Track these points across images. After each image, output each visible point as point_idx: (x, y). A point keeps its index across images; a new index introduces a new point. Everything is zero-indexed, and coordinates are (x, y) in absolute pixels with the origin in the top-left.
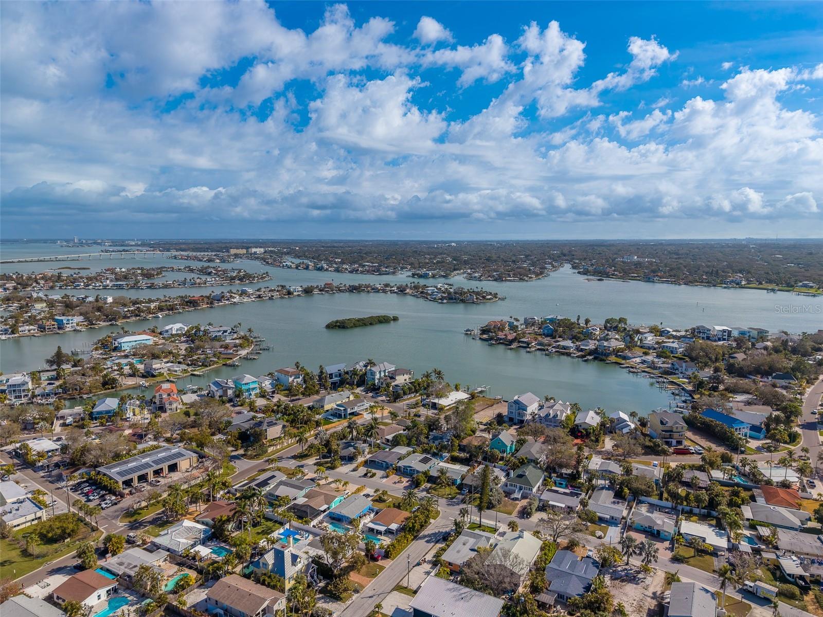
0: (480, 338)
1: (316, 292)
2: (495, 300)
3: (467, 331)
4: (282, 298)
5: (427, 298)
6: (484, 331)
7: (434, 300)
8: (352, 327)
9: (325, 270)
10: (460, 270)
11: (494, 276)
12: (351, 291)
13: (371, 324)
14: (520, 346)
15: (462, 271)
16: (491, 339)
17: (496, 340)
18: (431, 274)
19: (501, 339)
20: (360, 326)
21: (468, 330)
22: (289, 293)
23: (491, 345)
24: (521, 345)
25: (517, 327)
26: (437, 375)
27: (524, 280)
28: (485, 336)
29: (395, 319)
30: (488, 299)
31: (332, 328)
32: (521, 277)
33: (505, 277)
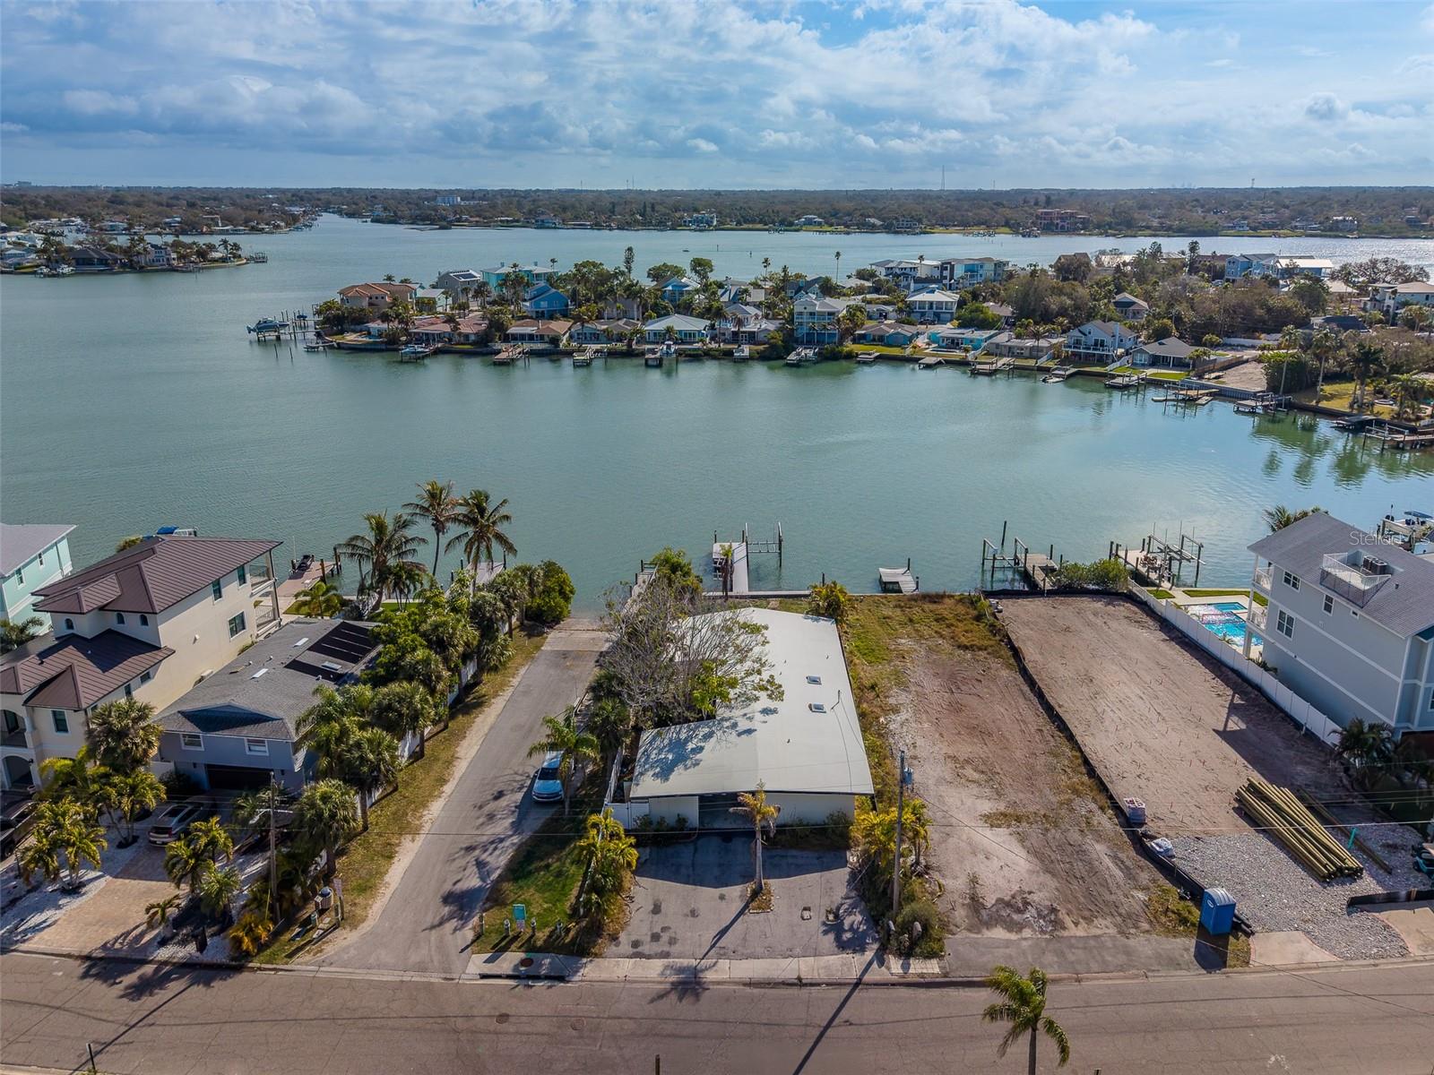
2: (236, 262)
3: (259, 330)
7: (23, 270)
19: (430, 338)
21: (266, 326)
27: (264, 231)
28: (354, 338)
32: (252, 224)
33: (209, 226)
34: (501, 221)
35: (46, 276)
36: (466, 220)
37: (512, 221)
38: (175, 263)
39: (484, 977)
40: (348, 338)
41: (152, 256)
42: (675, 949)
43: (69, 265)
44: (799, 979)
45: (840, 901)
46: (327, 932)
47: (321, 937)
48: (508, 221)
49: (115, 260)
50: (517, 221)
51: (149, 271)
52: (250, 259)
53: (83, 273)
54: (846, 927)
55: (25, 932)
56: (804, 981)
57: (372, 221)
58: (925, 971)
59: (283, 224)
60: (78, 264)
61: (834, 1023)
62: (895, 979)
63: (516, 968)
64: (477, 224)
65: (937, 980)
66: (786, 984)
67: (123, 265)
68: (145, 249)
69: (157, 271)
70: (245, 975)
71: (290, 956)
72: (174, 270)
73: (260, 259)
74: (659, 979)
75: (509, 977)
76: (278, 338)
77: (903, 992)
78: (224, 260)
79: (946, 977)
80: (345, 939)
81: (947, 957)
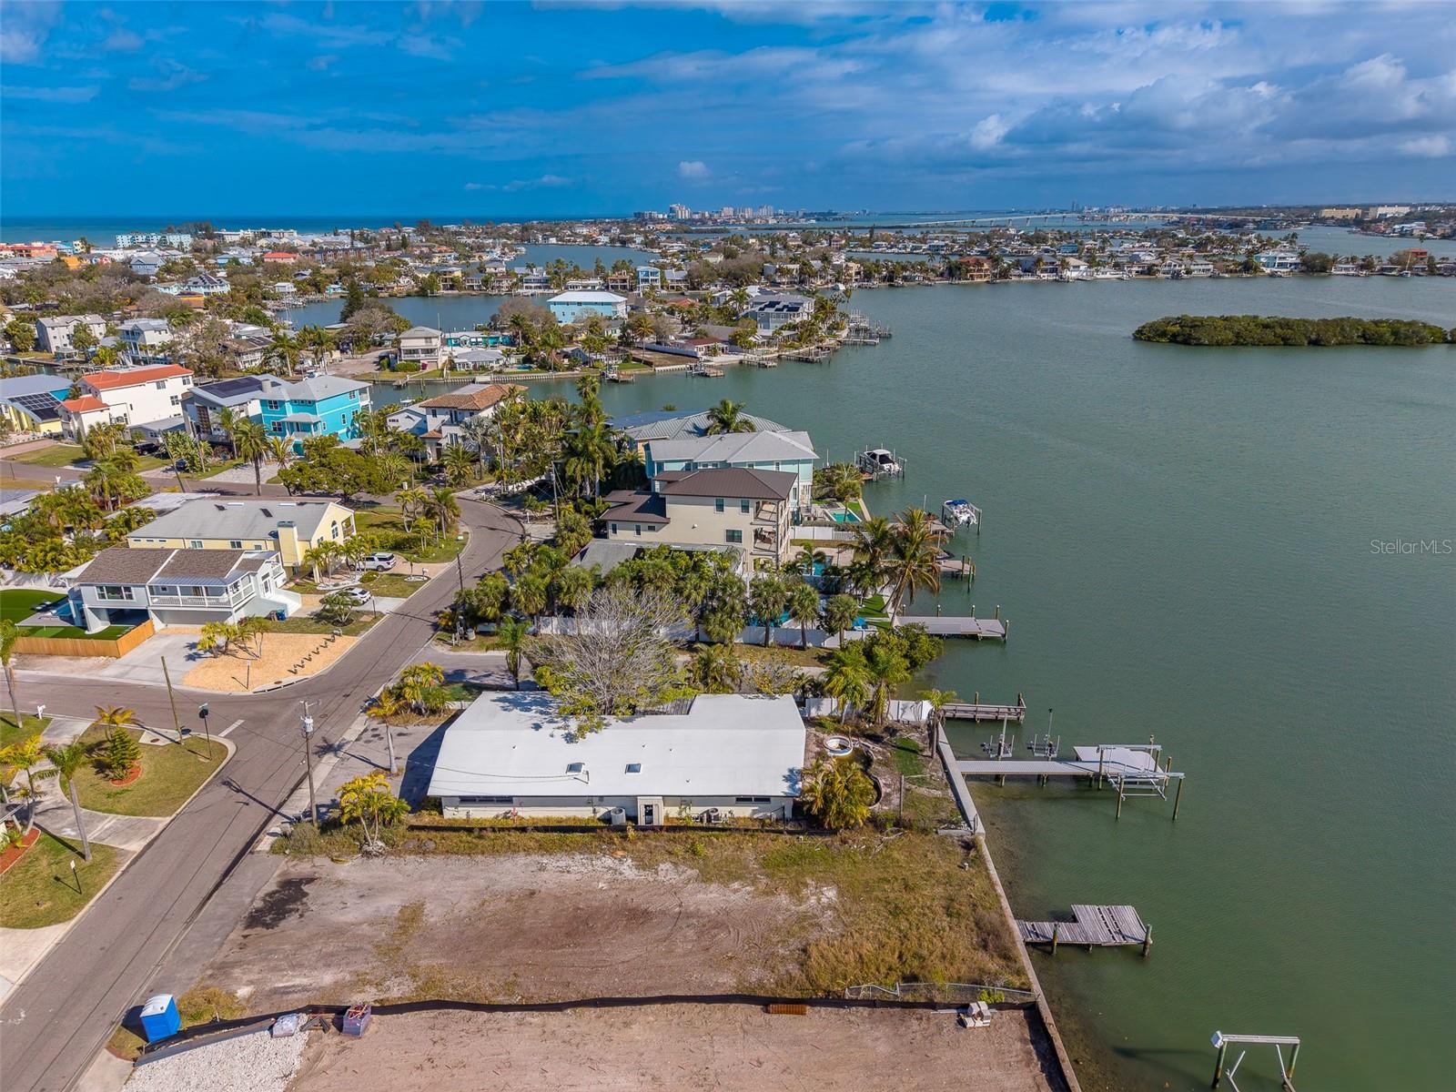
8: (1220, 344)
13: (1316, 343)
20: (1259, 343)
22: (1249, 267)
31: (1151, 341)
42: (360, 743)
44: (300, 788)
56: (296, 790)
62: (267, 828)
65: (250, 848)
74: (339, 739)
77: (256, 831)
79: (251, 853)
81: (267, 856)
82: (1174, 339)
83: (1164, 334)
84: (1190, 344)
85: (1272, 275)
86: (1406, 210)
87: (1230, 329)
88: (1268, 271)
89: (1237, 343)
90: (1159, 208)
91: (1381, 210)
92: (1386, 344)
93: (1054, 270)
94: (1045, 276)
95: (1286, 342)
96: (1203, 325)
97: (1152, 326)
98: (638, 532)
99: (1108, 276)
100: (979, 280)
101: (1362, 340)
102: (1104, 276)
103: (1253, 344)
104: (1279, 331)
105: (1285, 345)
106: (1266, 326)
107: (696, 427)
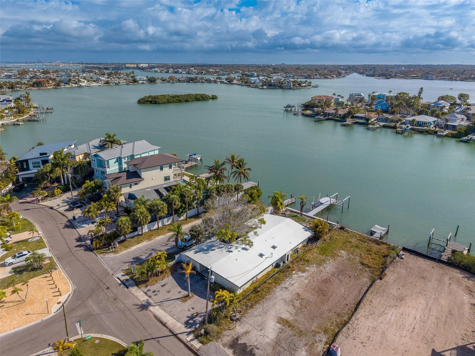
0: (303, 114)
1: (158, 81)
2: (308, 87)
3: (286, 107)
4: (127, 84)
5: (250, 86)
6: (307, 106)
7: (256, 87)
8: (164, 103)
9: (180, 73)
10: (278, 73)
11: (304, 76)
12: (188, 82)
13: (186, 101)
14: (356, 123)
15: (279, 74)
16: (318, 114)
17: (325, 116)
18: (256, 74)
19: (329, 114)
20: (174, 102)
21: (288, 106)
22: (135, 81)
23: (319, 121)
24: (358, 121)
25: (343, 103)
26: (235, 169)
27: (328, 78)
28: (308, 112)
29: (214, 98)
30: (303, 86)
31: (144, 103)
32: (326, 76)
33: (313, 76)
34: (412, 76)
35: (260, 89)
36: (398, 76)
37: (416, 77)
38: (292, 87)
39: (118, 278)
40: (307, 112)
41: (286, 84)
42: (153, 297)
43: (266, 86)
44: (166, 323)
45: (204, 312)
46: (111, 252)
47: (109, 253)
48: (414, 76)
49: (277, 85)
50: (418, 76)
51: (285, 89)
52: (313, 86)
53: (269, 89)
54: (194, 319)
55: (80, 227)
56: (166, 325)
57: (366, 76)
58: (194, 345)
59: (335, 76)
60: (269, 86)
61: (155, 339)
62: (185, 341)
63: (123, 280)
64: (402, 78)
65: (194, 350)
66: (161, 322)
67: (279, 87)
68: (285, 83)
69: (286, 89)
70: (91, 253)
71: (100, 253)
72: (290, 89)
73: (316, 87)
74: (142, 301)
75: (121, 281)
76: (291, 110)
77: (182, 345)
78: (305, 86)
79: (197, 351)
80: (112, 255)
81: (206, 346)
82: (151, 102)
83: (147, 101)
84: (157, 104)
85: (143, 83)
86: (147, 65)
87: (165, 98)
88: (140, 82)
89: (168, 103)
90: (72, 63)
91: (141, 65)
92: (201, 100)
93: (76, 83)
94: (74, 85)
95: (180, 101)
96: (158, 98)
97: (143, 99)
98: (131, 187)
99: (94, 84)
100: (49, 87)
101: (195, 100)
102: (93, 85)
103: (173, 103)
104: (177, 98)
105: (180, 102)
106: (173, 97)
107: (95, 146)
